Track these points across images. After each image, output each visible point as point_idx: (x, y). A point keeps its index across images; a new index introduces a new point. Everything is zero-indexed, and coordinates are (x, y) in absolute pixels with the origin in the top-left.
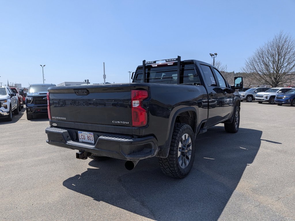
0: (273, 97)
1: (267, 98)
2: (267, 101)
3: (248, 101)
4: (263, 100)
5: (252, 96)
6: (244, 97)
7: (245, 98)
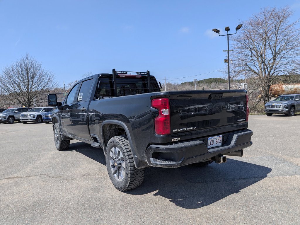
0: (39, 116)
1: (34, 118)
2: (35, 120)
3: (10, 123)
4: (31, 119)
5: (13, 117)
6: (5, 118)
7: (7, 119)
